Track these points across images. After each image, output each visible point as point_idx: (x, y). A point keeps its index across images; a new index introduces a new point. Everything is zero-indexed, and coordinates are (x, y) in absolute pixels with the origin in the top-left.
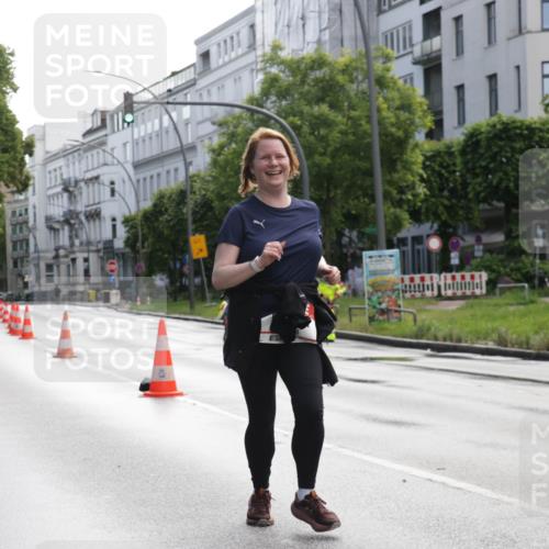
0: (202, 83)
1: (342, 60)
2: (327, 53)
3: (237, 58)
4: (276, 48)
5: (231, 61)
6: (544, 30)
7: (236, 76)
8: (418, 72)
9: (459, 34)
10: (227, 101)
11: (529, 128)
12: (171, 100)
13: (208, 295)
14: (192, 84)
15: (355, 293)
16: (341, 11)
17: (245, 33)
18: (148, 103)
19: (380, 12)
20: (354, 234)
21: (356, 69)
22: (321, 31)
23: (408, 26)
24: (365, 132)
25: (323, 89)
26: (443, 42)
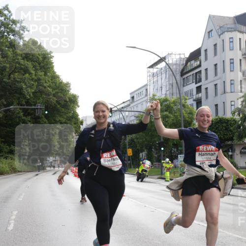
0: (132, 105)
1: (173, 100)
2: (168, 97)
3: (142, 98)
4: (154, 95)
5: (140, 99)
6: (231, 92)
7: (141, 103)
8: (195, 103)
9: (207, 93)
10: (139, 110)
11: (228, 120)
12: (122, 110)
13: (132, 166)
14: (129, 105)
15: (175, 167)
16: (172, 85)
17: (144, 91)
18: (116, 111)
19: (184, 86)
20: (175, 150)
21: (177, 102)
22: (166, 91)
23: (191, 91)
24: (179, 120)
25: (167, 108)
26: (202, 95)
